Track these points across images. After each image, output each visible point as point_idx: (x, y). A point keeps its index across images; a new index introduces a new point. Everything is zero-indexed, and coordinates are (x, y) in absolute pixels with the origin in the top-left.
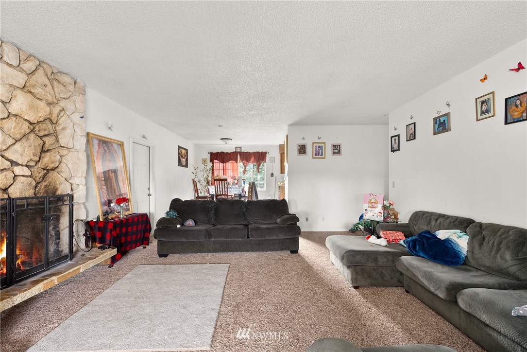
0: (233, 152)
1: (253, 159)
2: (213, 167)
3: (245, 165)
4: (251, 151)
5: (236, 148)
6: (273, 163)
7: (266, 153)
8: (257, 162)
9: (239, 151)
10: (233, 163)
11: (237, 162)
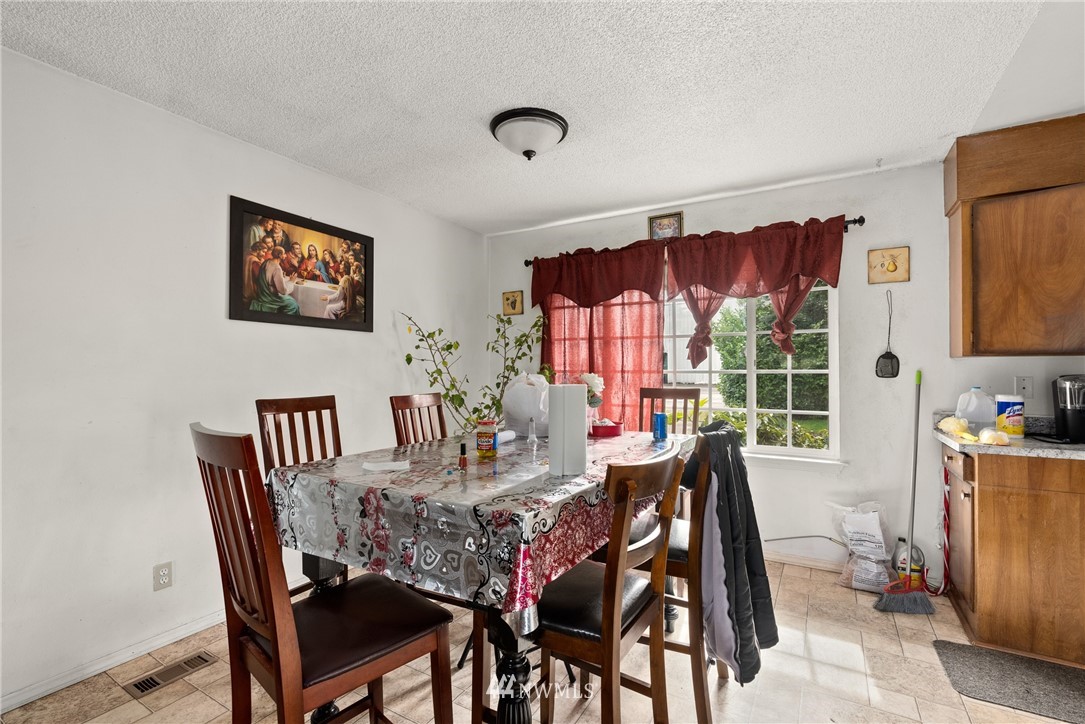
0: (638, 245)
1: (748, 268)
2: (546, 328)
3: (702, 305)
4: (740, 224)
5: (652, 220)
6: (897, 289)
7: (839, 225)
8: (774, 289)
9: (668, 232)
10: (641, 303)
11: (655, 298)
